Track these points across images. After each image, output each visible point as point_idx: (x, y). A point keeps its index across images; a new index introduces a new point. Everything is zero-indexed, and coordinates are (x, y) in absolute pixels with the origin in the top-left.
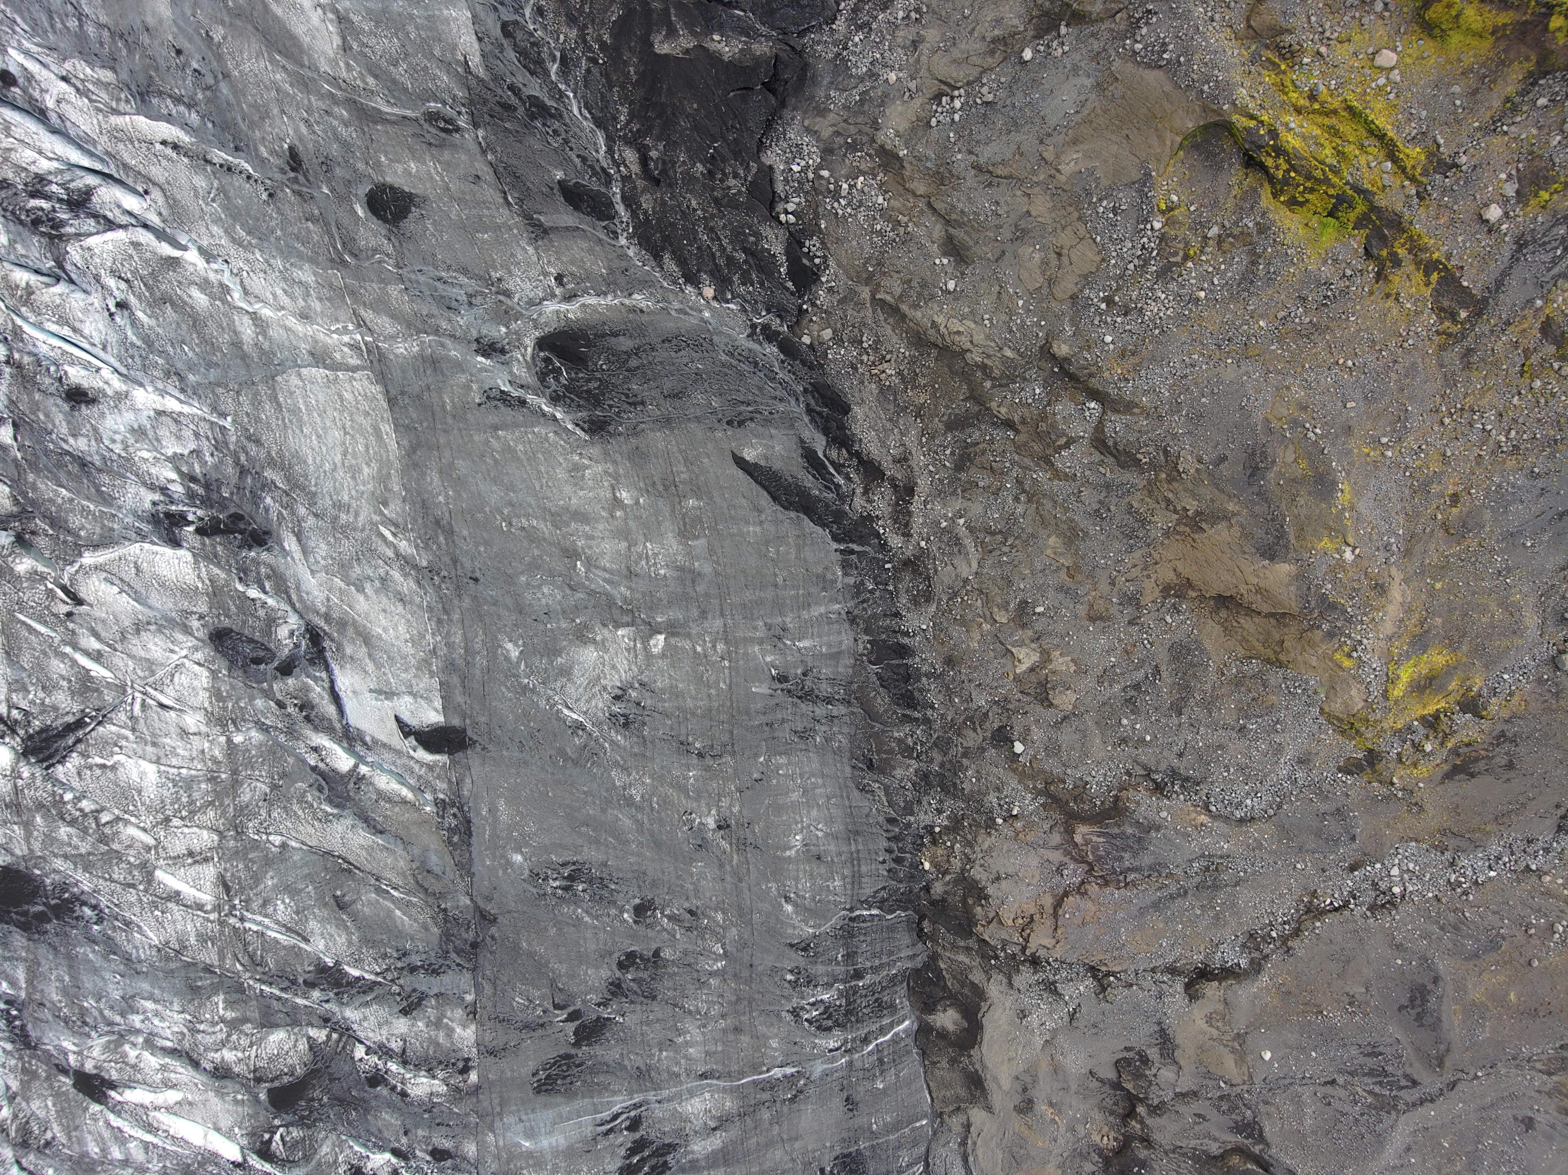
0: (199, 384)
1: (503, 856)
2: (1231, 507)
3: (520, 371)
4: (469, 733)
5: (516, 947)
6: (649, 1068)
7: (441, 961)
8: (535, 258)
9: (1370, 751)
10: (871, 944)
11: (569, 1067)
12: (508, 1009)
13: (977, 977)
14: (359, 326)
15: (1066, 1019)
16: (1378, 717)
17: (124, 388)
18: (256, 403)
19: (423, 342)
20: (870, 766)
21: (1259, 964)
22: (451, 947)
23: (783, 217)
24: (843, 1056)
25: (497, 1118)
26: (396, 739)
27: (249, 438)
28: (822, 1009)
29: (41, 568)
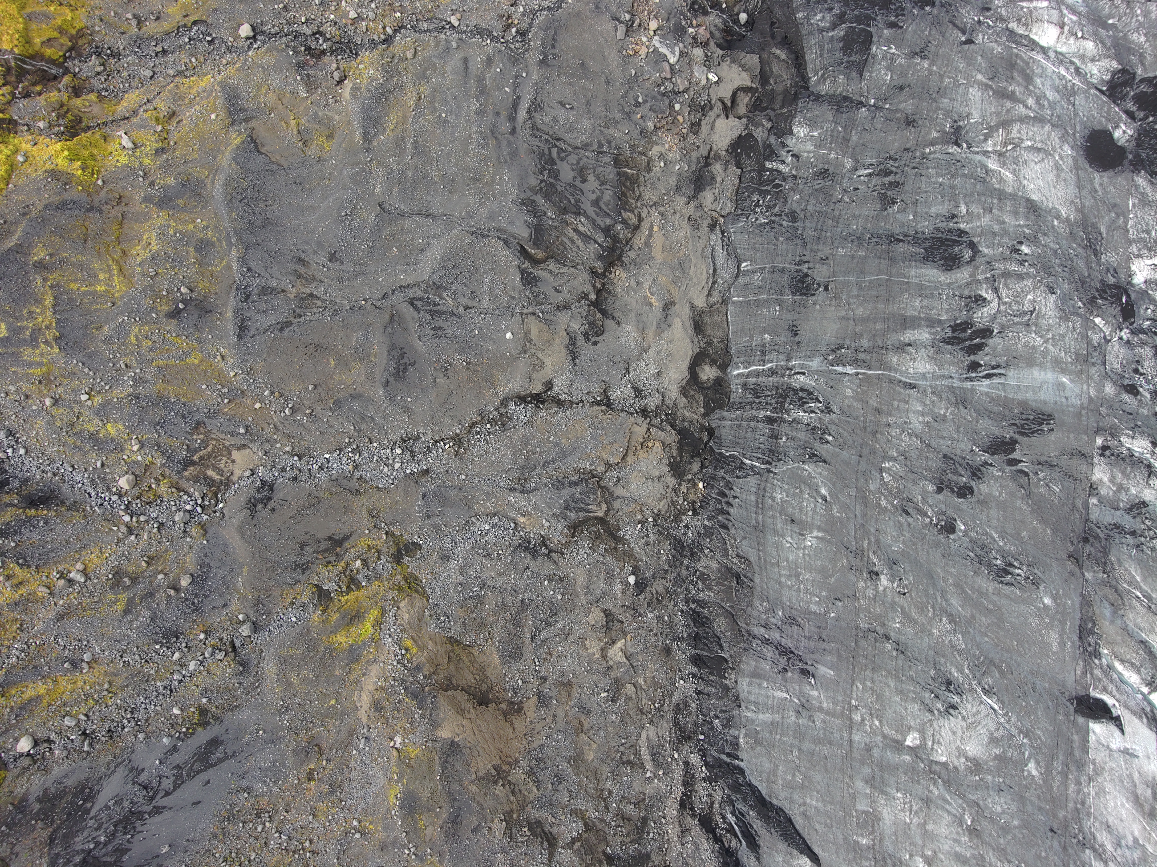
1: (1058, 605)
2: (474, 788)
4: (1072, 709)
5: (1056, 531)
6: (956, 404)
7: (1111, 533)
9: (399, 563)
10: (755, 440)
11: (1022, 426)
12: (1066, 484)
13: (683, 401)
15: (632, 368)
16: (391, 593)
20: (738, 577)
21: (502, 404)
22: (1103, 542)
24: (794, 366)
25: (1085, 405)
26: (1127, 718)
28: (806, 406)
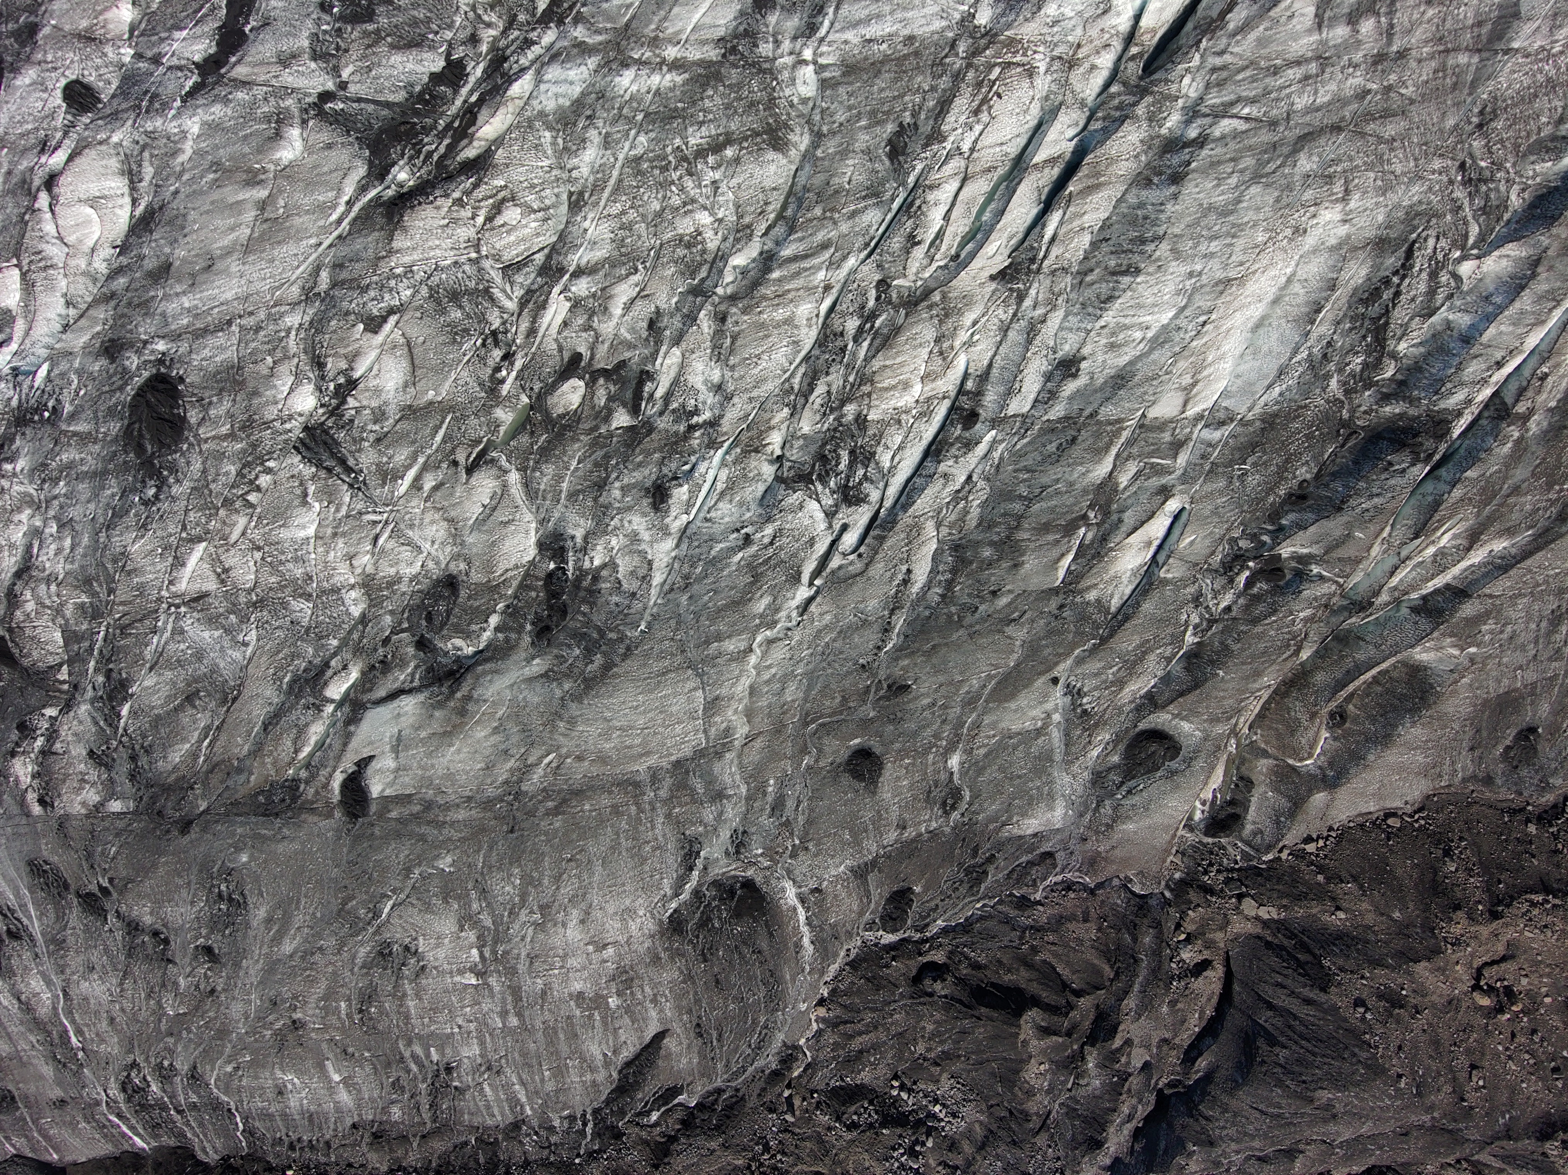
0: (677, 605)
1: (246, 844)
3: (720, 866)
4: (363, 818)
7: (143, 782)
11: (56, 887)
12: (103, 839)
14: (748, 736)
17: (672, 532)
18: (662, 655)
22: (157, 792)
26: (351, 756)
27: (627, 648)
28: (142, 1084)
29: (502, 430)
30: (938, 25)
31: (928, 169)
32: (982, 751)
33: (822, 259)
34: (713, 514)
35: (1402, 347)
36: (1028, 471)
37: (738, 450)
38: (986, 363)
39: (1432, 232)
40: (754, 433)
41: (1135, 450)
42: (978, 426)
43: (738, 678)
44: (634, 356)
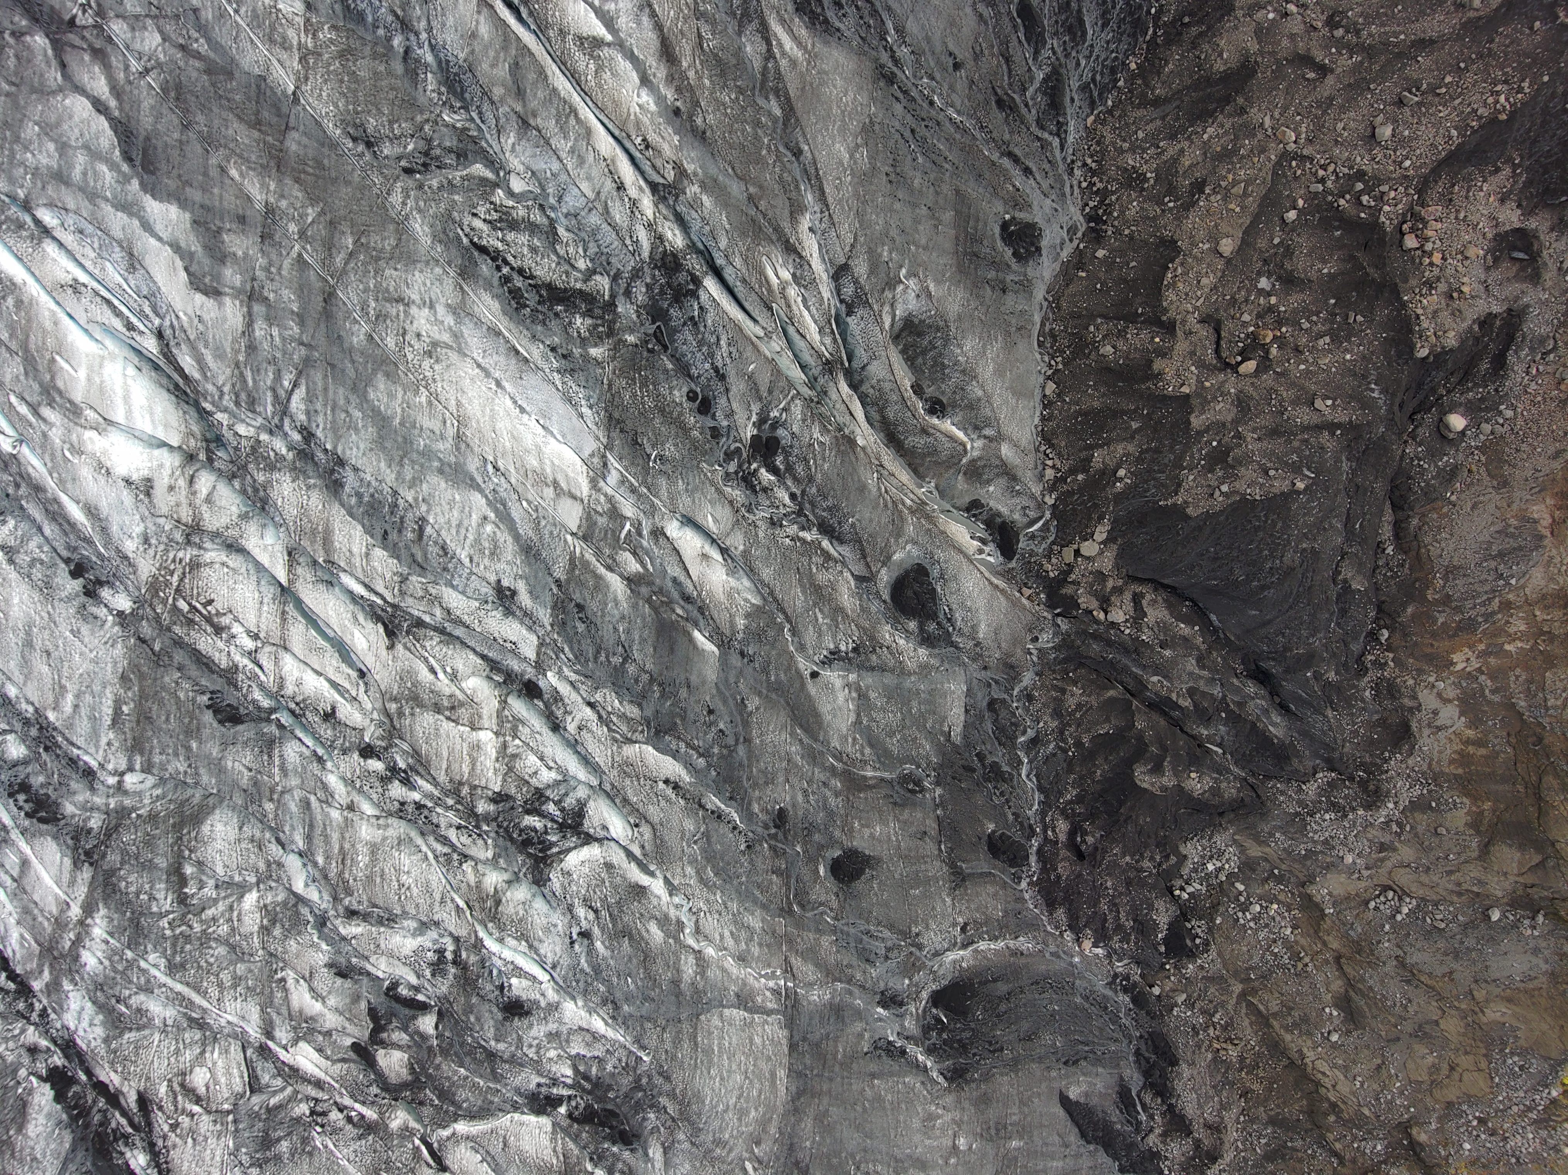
0: (631, 1016)
3: (910, 1024)
8: (950, 910)
14: (786, 971)
17: (556, 998)
18: (677, 1042)
19: (835, 990)
23: (1177, 892)
27: (660, 1074)
29: (413, 1124)
30: (119, 650)
31: (262, 687)
32: (868, 751)
33: (319, 810)
34: (549, 961)
35: (582, 264)
36: (598, 652)
37: (490, 925)
38: (479, 661)
39: (467, 219)
40: (477, 905)
41: (607, 551)
42: (541, 684)
43: (724, 970)
44: (369, 996)
